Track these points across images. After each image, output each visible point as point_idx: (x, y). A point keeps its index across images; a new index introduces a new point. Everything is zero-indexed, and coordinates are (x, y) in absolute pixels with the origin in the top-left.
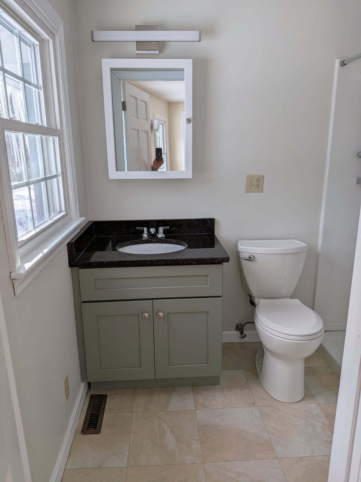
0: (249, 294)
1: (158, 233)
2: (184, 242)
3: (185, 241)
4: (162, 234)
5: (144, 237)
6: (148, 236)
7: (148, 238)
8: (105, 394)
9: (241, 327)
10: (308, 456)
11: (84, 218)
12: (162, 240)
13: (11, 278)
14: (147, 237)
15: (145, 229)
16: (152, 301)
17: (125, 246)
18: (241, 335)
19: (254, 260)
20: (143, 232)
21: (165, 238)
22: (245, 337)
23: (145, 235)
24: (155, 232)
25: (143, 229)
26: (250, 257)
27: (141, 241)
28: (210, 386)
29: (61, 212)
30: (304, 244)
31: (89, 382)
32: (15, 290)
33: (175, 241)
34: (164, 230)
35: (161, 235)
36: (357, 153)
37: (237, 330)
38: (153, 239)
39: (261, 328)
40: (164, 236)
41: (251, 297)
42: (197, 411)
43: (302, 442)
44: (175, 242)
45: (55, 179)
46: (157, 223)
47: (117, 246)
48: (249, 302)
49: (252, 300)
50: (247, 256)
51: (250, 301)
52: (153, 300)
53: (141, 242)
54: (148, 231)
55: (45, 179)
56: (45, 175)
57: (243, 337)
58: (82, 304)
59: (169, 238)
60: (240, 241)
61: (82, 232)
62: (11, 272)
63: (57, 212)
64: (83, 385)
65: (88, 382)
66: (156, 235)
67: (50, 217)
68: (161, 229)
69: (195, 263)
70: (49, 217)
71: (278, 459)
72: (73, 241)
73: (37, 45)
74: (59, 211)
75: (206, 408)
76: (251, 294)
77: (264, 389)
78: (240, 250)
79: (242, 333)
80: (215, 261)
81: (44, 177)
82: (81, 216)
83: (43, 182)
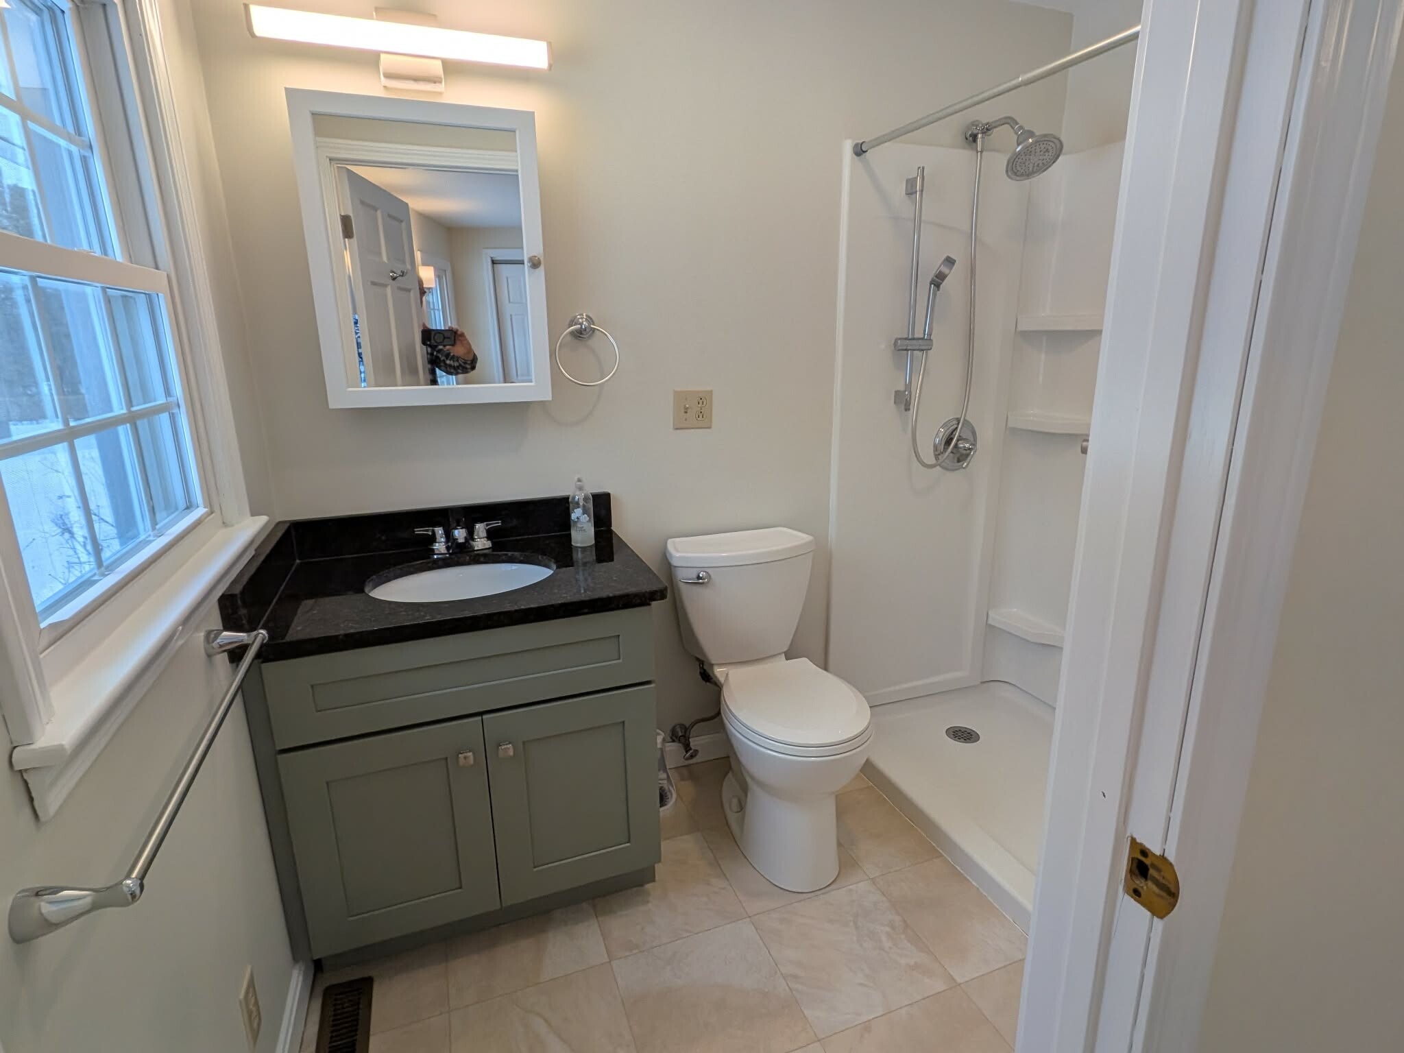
0: (698, 659)
1: (473, 539)
2: (545, 557)
3: (545, 555)
4: (486, 539)
5: (436, 552)
6: (448, 548)
7: (449, 554)
8: (366, 975)
9: (683, 734)
10: (882, 1016)
11: (263, 519)
12: (485, 555)
13: (17, 768)
14: (446, 552)
15: (439, 531)
16: (480, 718)
17: (389, 580)
18: (687, 752)
19: (708, 582)
20: (432, 539)
21: (493, 551)
22: (696, 755)
23: (440, 547)
24: (466, 538)
25: (433, 532)
26: (699, 578)
27: (429, 563)
28: (635, 889)
29: (189, 507)
30: (805, 538)
31: (317, 957)
32: (36, 803)
33: (521, 555)
34: (488, 531)
35: (481, 543)
36: (893, 342)
37: (673, 741)
38: (461, 555)
39: (742, 737)
40: (488, 544)
41: (703, 664)
42: (614, 963)
43: (861, 984)
44: (522, 558)
45: (165, 417)
46: (471, 515)
47: (367, 583)
48: (700, 677)
49: (705, 670)
50: (692, 574)
51: (700, 673)
52: (484, 717)
53: (430, 565)
54: (449, 536)
55: (131, 419)
56: (130, 403)
57: (692, 757)
58: (280, 757)
59: (503, 549)
60: (670, 541)
61: (262, 558)
62: (15, 747)
63: (177, 509)
64: (299, 974)
65: (315, 958)
66: (469, 544)
67: (157, 527)
68: (480, 528)
69: (586, 611)
70: (154, 529)
71: (819, 1041)
72: (237, 590)
73: (63, 12)
74: (185, 506)
75: (635, 951)
76: (704, 655)
77: (755, 868)
78: (674, 562)
79: (687, 747)
80: (634, 601)
81: (124, 411)
82: (254, 513)
83: (124, 426)
